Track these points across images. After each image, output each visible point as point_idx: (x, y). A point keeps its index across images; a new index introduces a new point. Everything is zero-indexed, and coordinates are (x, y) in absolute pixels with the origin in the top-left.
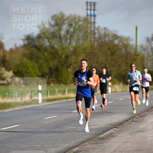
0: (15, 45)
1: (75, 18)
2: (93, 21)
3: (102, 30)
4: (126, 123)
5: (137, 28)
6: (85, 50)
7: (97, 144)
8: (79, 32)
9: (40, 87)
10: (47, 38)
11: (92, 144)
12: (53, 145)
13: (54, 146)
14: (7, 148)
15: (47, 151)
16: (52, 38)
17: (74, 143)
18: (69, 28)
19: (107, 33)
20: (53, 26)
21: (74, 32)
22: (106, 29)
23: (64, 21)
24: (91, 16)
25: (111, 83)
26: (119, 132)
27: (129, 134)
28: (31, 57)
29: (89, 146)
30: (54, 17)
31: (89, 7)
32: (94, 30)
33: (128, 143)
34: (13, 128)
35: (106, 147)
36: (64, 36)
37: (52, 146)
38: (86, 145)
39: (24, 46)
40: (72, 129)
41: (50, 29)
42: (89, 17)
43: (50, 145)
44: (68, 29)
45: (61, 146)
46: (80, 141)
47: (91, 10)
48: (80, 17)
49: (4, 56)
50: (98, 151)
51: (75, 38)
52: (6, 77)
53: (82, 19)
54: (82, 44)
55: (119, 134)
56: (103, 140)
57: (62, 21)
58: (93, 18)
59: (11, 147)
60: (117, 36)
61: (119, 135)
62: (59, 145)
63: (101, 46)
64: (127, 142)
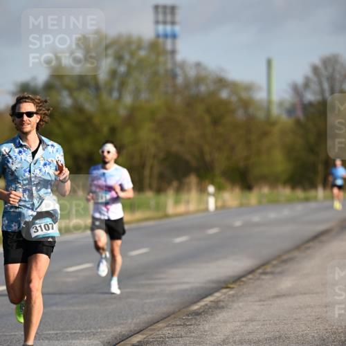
1: (129, 42)
2: (169, 46)
4: (250, 276)
5: (269, 63)
6: (153, 113)
7: (185, 325)
8: (141, 73)
11: (173, 325)
12: (86, 329)
13: (88, 333)
16: (79, 89)
17: (133, 326)
18: (118, 66)
24: (166, 36)
25: (215, 187)
26: (234, 298)
27: (257, 301)
29: (167, 331)
31: (161, 18)
32: (173, 70)
33: (254, 323)
35: (205, 331)
36: (106, 84)
37: (83, 333)
38: (161, 329)
42: (161, 40)
43: (77, 331)
44: (114, 66)
45: (104, 333)
46: (146, 319)
47: (165, 23)
50: (188, 342)
51: (130, 88)
53: (145, 44)
55: (233, 301)
56: (198, 317)
58: (169, 42)
61: (235, 305)
62: (99, 330)
63: (189, 105)
64: (252, 320)
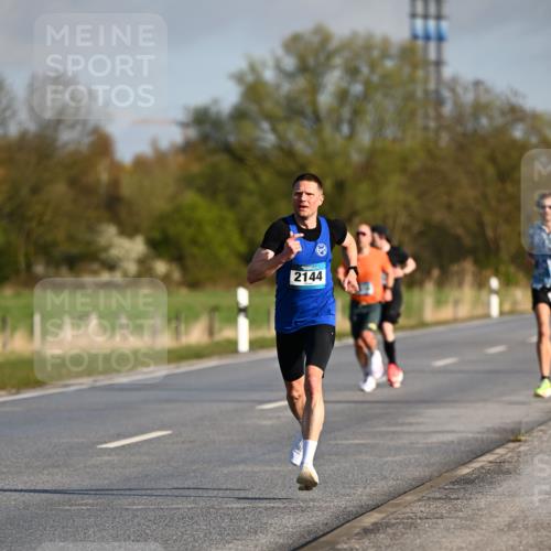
0: (154, 143)
1: (368, 47)
2: (432, 55)
3: (466, 89)
6: (404, 160)
7: (447, 499)
8: (386, 95)
9: (243, 296)
10: (270, 118)
13: (294, 508)
14: (124, 513)
15: (266, 524)
16: (288, 119)
17: (365, 498)
18: (350, 83)
19: (484, 99)
20: (290, 76)
21: (366, 97)
22: (481, 87)
23: (329, 56)
24: (427, 38)
25: (500, 279)
28: (210, 187)
29: (419, 508)
30: (293, 43)
31: (420, 8)
32: (437, 92)
34: (145, 441)
35: (479, 509)
36: (331, 111)
37: (285, 507)
38: (408, 505)
39: (187, 148)
40: (358, 445)
41: (278, 86)
42: (420, 43)
44: (344, 84)
45: (319, 508)
46: (386, 489)
47: (426, 17)
48: (386, 42)
49: (115, 183)
50: (452, 526)
51: (369, 118)
52: (119, 259)
53: (394, 50)
54: (394, 140)
56: (469, 487)
57: (322, 58)
58: (432, 46)
59: (137, 510)
60: (522, 111)
62: (311, 504)
63: (461, 147)
